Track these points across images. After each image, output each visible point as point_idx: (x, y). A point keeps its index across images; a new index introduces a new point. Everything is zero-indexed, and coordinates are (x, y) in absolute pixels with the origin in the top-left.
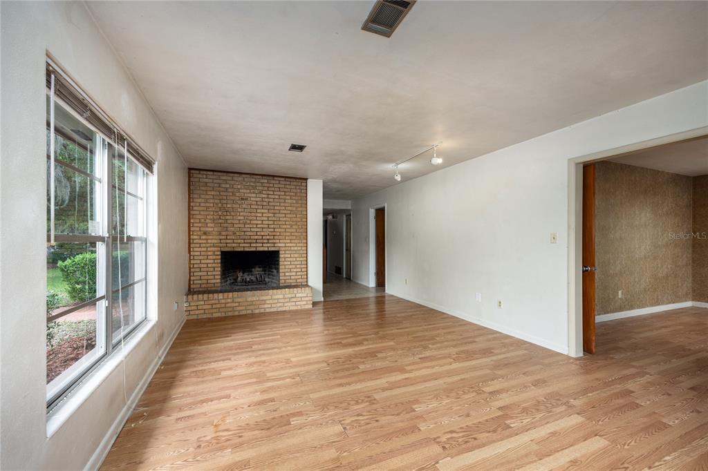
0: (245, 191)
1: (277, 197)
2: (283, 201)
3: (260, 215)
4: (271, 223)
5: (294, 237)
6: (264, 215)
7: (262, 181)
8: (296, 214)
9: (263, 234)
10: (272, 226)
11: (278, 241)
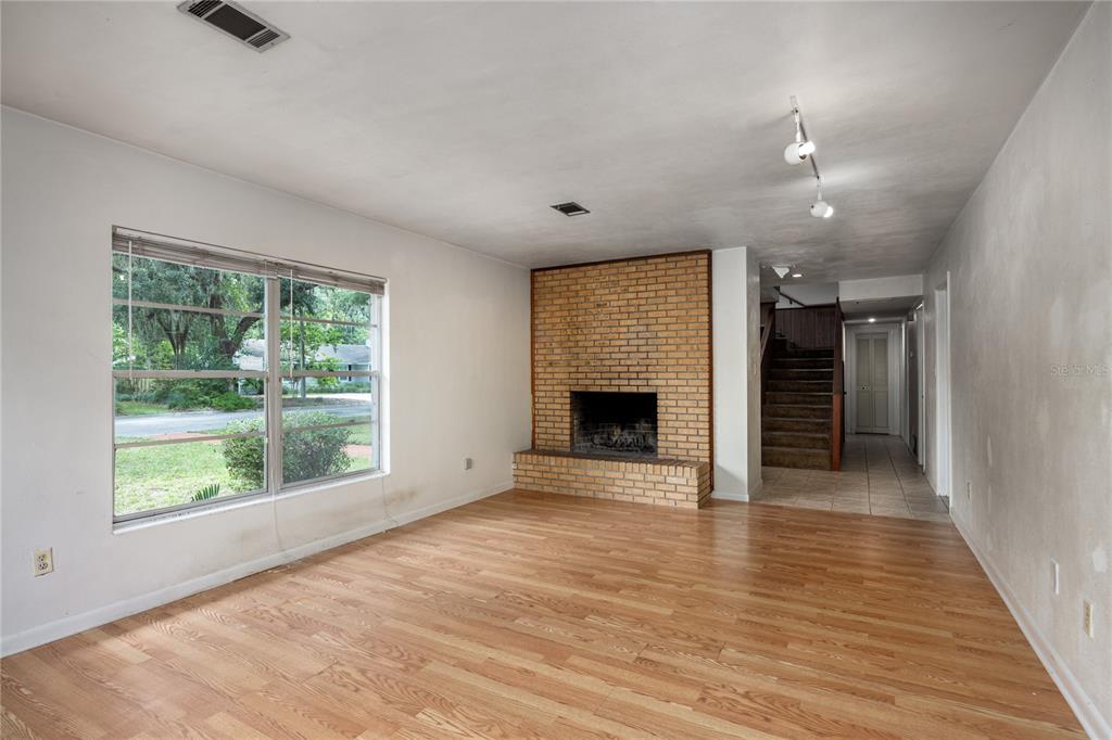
0: (602, 292)
1: (652, 294)
2: (662, 300)
3: (625, 330)
4: (642, 342)
5: (684, 368)
6: (632, 329)
7: (628, 270)
8: (687, 324)
9: (629, 362)
10: (643, 349)
11: (654, 376)
